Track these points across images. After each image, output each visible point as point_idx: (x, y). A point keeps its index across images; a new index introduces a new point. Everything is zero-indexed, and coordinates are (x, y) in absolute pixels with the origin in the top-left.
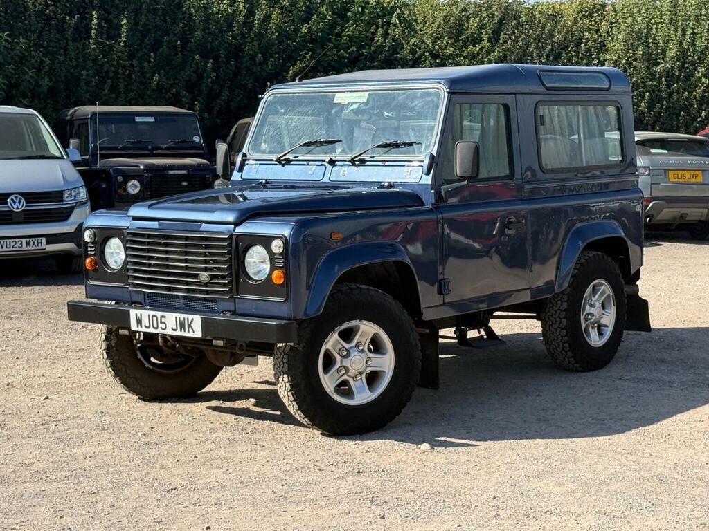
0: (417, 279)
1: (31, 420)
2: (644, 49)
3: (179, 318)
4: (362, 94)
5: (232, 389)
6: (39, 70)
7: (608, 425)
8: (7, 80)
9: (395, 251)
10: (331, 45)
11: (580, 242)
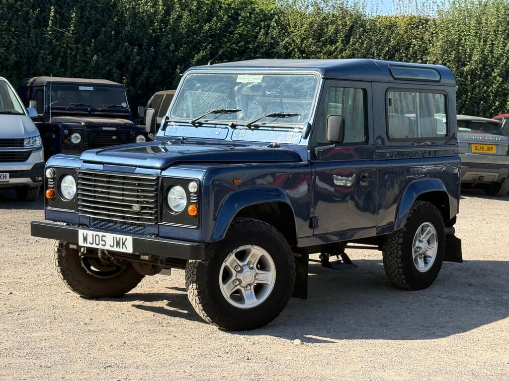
0: (295, 216)
2: (455, 54)
3: (116, 238)
4: (258, 76)
5: (151, 292)
6: (8, 48)
7: (432, 331)
9: (279, 194)
10: (226, 40)
11: (414, 194)
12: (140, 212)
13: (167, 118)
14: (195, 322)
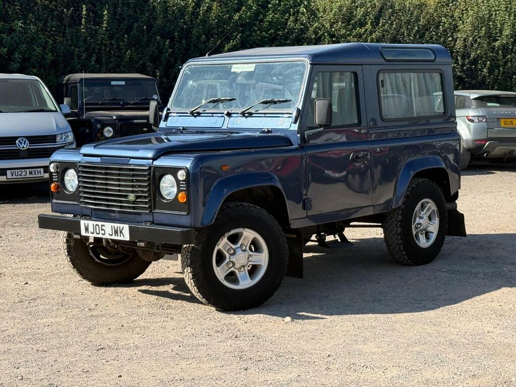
0: (286, 199)
1: (12, 299)
2: (486, 30)
3: (114, 227)
4: (251, 65)
5: (159, 277)
6: (45, 48)
7: (423, 304)
8: (22, 55)
9: (270, 179)
10: (256, 28)
11: (412, 172)
12: (135, 201)
13: (169, 109)
14: (195, 304)
